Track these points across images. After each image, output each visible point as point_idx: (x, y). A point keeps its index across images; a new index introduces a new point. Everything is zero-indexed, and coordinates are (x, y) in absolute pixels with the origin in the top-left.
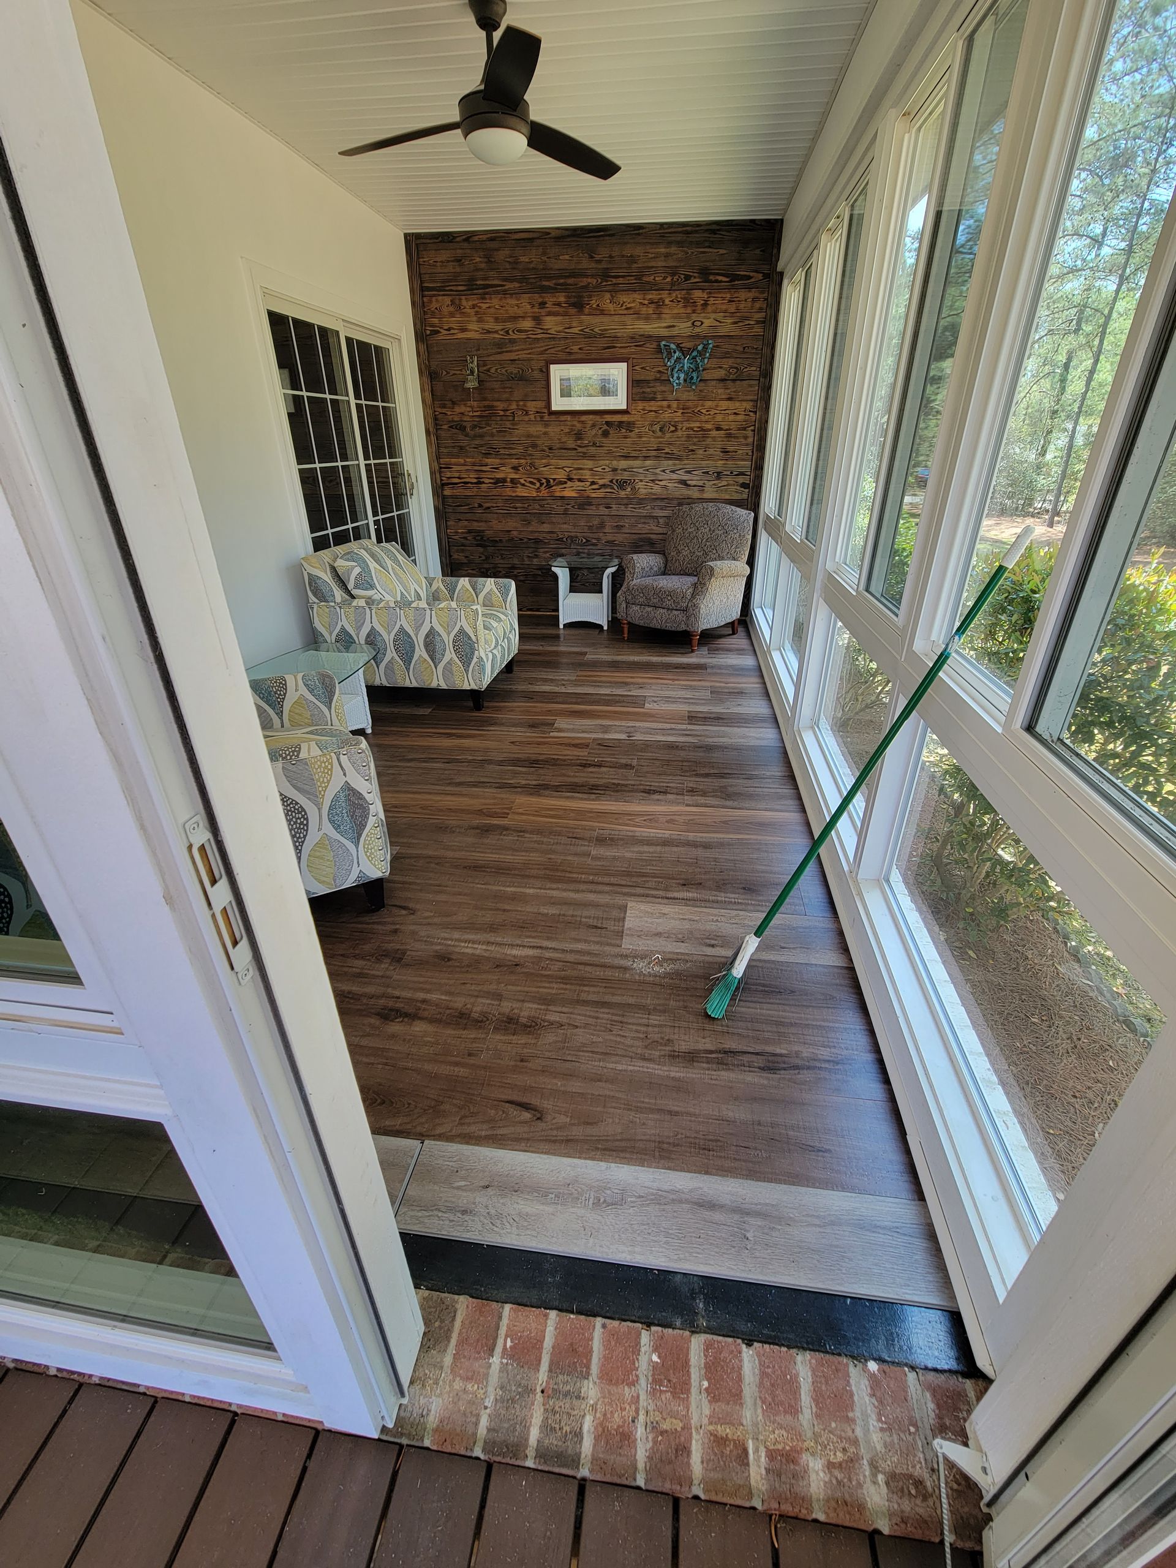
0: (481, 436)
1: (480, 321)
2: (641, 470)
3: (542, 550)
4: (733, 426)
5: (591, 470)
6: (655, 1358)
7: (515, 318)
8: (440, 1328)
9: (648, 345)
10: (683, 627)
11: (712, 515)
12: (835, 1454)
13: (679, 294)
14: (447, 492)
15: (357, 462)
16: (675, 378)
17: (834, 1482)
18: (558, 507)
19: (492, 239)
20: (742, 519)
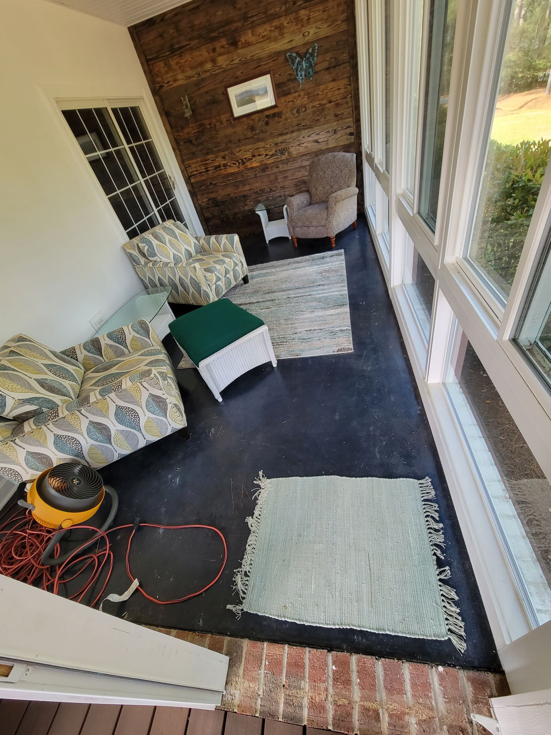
0: (201, 144)
1: (183, 71)
2: (291, 140)
3: (248, 201)
4: (338, 97)
5: (264, 147)
6: (334, 668)
7: (201, 64)
8: (237, 656)
9: (280, 58)
10: (325, 236)
11: (332, 161)
12: (422, 716)
13: (292, 16)
14: (193, 180)
15: (139, 182)
16: (299, 76)
17: (422, 730)
18: (251, 174)
19: (176, 15)
20: (349, 160)
